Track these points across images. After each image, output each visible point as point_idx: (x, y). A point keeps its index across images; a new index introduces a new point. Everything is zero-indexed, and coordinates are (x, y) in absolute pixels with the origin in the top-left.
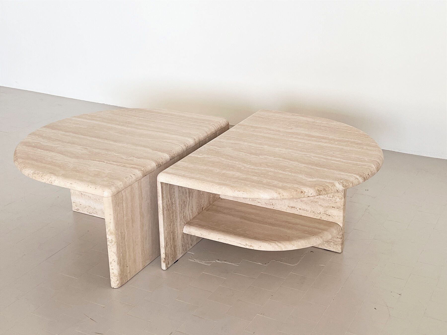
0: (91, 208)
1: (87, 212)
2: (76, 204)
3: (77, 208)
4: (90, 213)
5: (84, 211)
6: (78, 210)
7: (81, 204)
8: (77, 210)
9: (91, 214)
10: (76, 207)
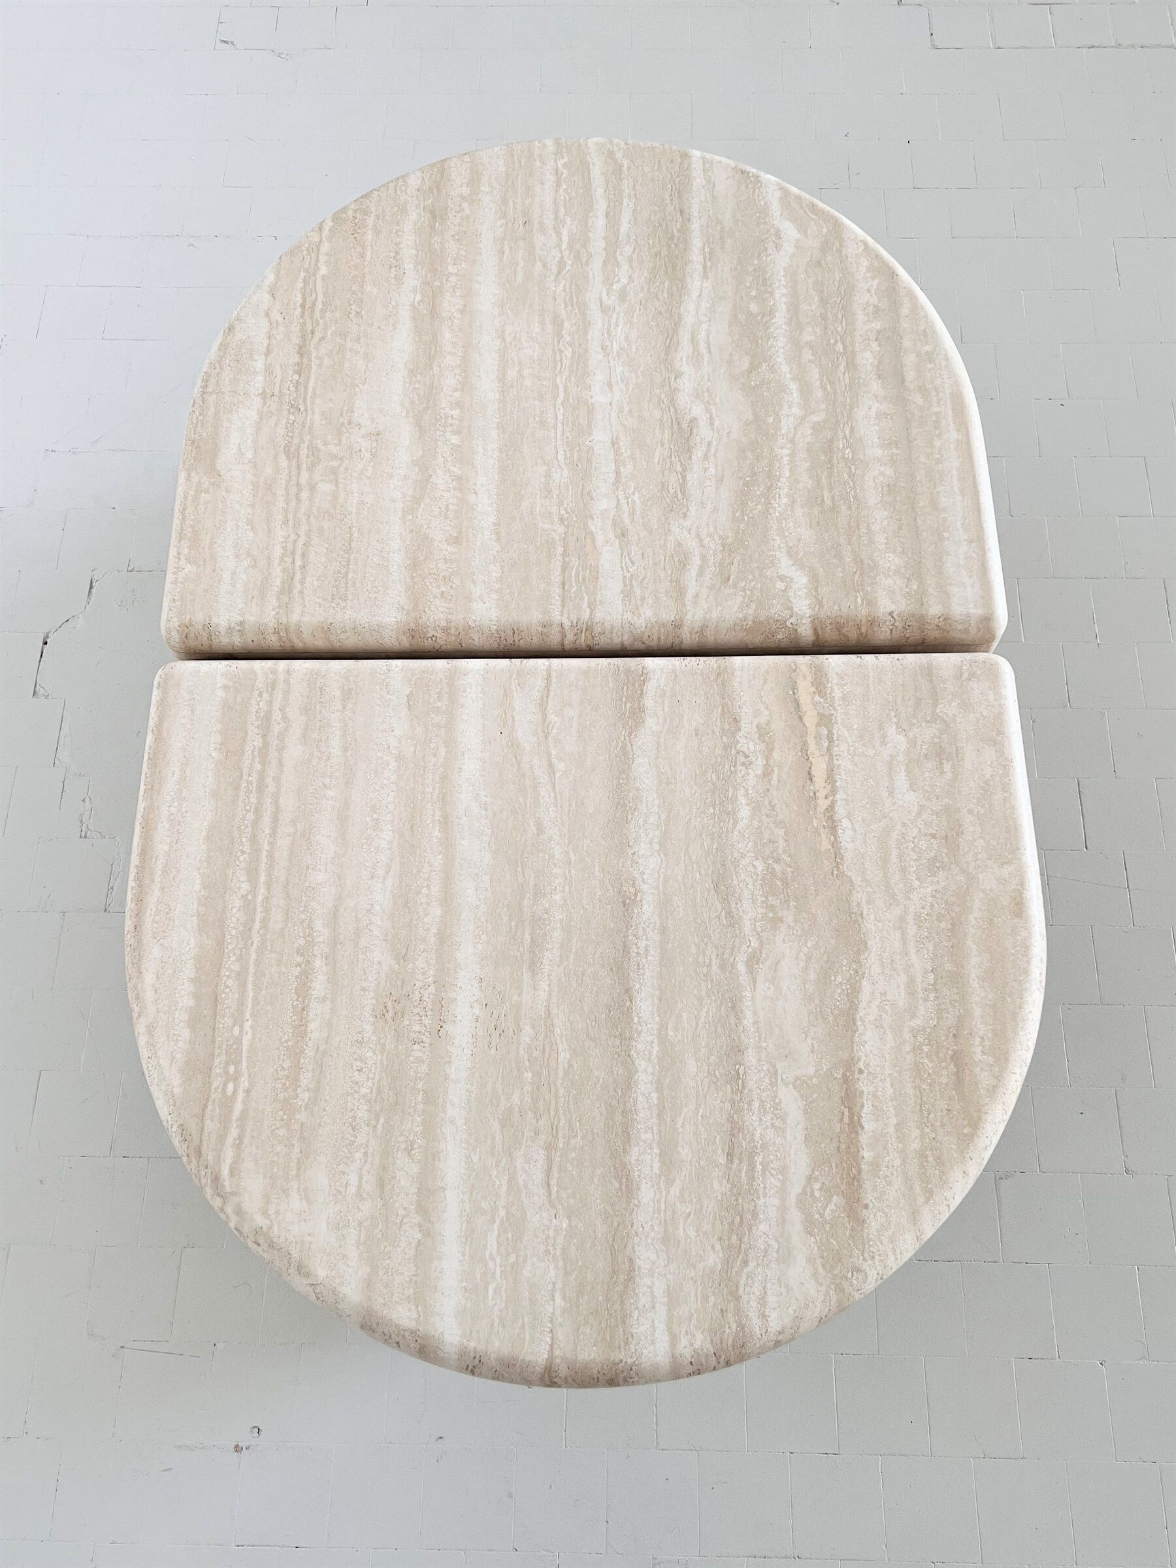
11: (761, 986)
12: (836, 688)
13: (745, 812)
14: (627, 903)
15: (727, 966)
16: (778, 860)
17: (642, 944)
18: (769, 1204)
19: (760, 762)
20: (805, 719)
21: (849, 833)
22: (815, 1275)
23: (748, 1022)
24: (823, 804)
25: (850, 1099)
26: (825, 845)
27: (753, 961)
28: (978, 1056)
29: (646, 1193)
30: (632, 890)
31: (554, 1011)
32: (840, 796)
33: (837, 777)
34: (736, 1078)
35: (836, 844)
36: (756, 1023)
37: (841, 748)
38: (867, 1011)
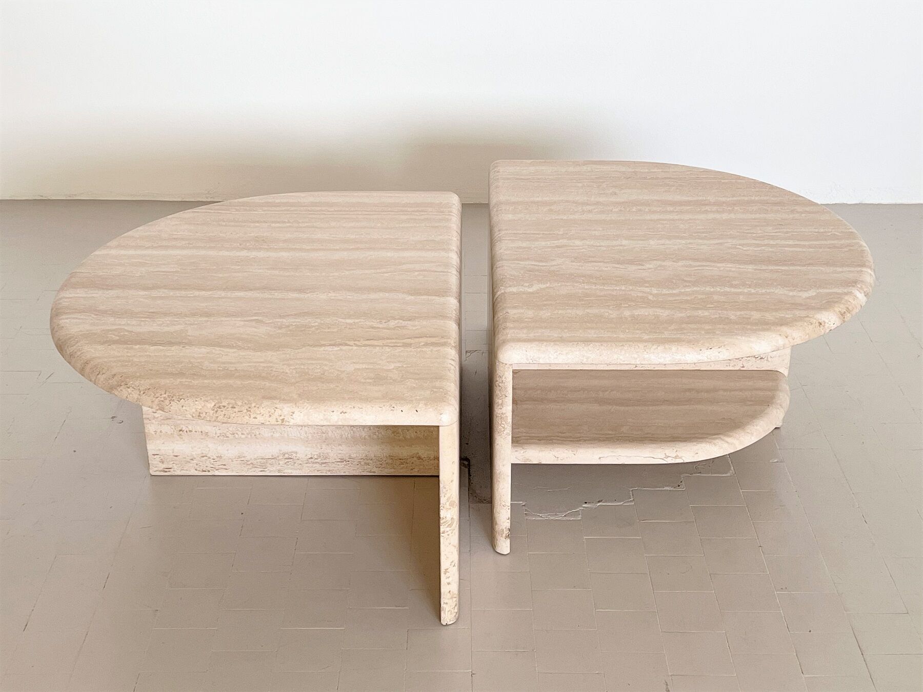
0: (209, 458)
1: (196, 470)
2: (162, 457)
3: (163, 466)
4: (205, 471)
5: (187, 470)
6: (169, 471)
7: (176, 455)
8: (166, 472)
9: (209, 471)
10: (161, 464)
11: (242, 323)
12: (430, 349)
13: (349, 321)
14: (301, 290)
15: (256, 314)
16: (317, 329)
17: (276, 294)
18: (124, 321)
19: (381, 326)
20: (410, 340)
21: (331, 349)
22: (81, 331)
23: (223, 319)
24: (352, 343)
25: (171, 344)
26: (323, 342)
27: (257, 321)
28: (179, 380)
29: (142, 293)
30: (308, 292)
31: (245, 273)
32: (355, 348)
33: (368, 347)
34: (194, 315)
35: (324, 345)
36: (222, 321)
37: (387, 349)
38: (217, 350)
